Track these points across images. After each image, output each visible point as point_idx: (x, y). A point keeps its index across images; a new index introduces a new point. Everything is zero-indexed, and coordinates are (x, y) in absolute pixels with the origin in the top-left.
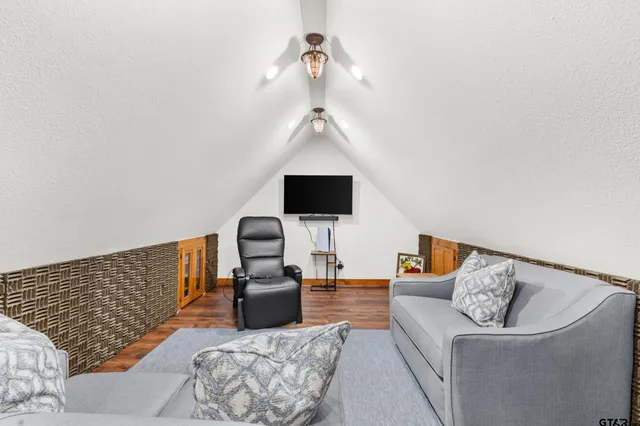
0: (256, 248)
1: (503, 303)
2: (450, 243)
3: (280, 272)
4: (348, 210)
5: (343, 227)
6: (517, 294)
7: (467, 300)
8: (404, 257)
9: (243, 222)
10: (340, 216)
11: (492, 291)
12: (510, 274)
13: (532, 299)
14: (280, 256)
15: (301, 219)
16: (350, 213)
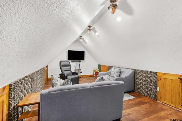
0: (64, 68)
1: (119, 74)
2: (106, 66)
3: (72, 74)
4: (83, 59)
5: (82, 63)
6: (120, 73)
7: (114, 75)
8: (95, 70)
9: (60, 62)
10: (81, 60)
11: (118, 72)
12: (120, 70)
13: (123, 73)
14: (70, 70)
15: (72, 61)
16: (84, 60)
